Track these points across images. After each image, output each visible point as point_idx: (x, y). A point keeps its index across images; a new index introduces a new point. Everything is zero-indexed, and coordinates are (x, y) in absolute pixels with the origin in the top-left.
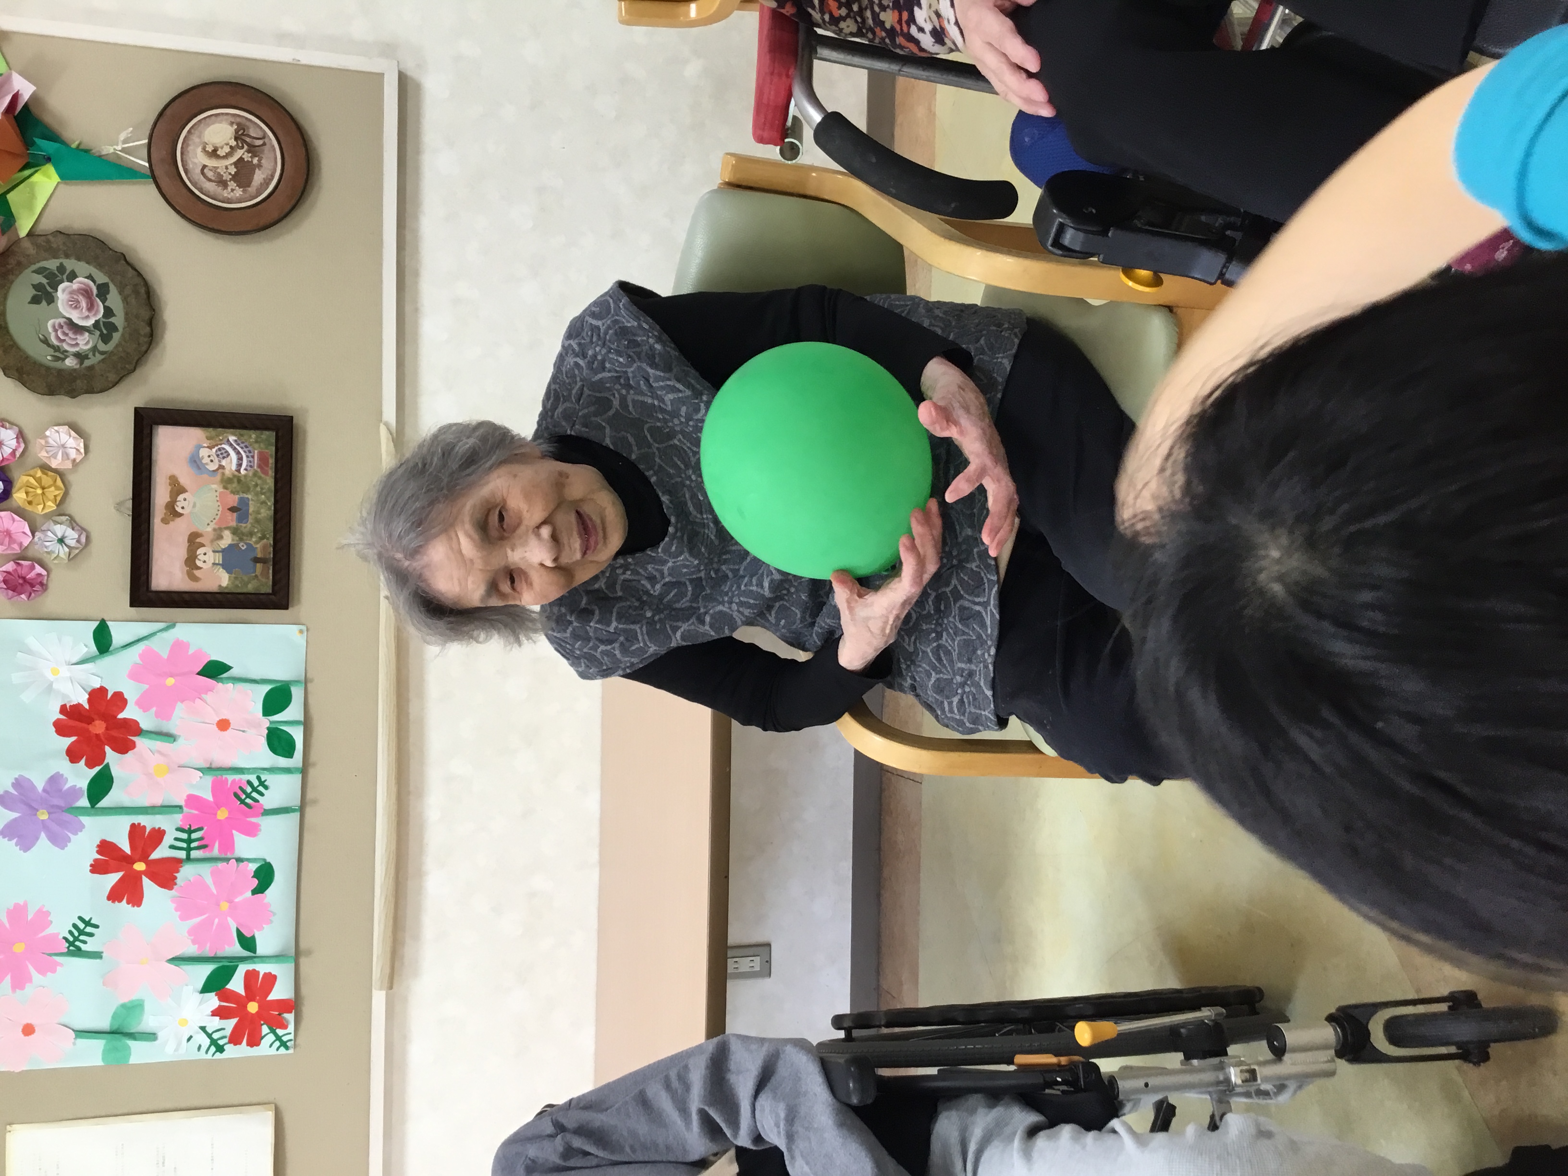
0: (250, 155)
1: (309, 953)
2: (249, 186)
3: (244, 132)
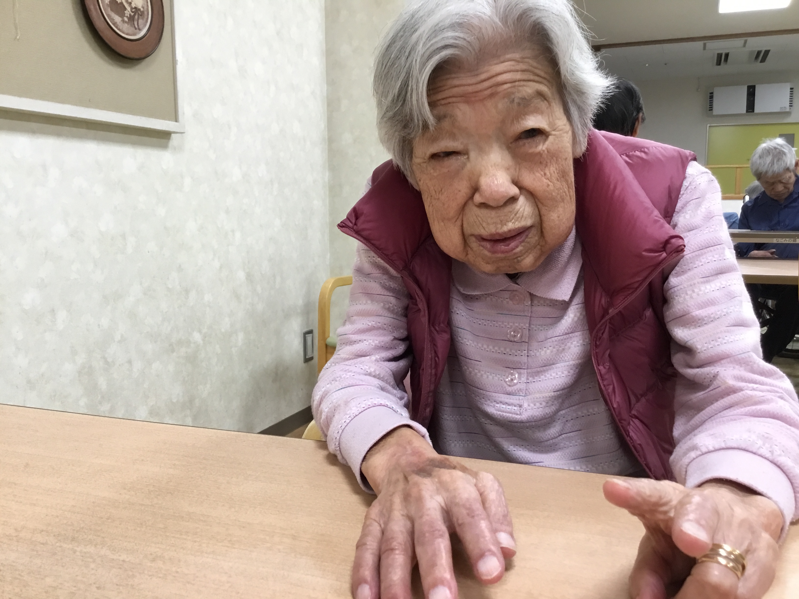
0: (129, 16)
2: (112, 10)
3: (141, 15)
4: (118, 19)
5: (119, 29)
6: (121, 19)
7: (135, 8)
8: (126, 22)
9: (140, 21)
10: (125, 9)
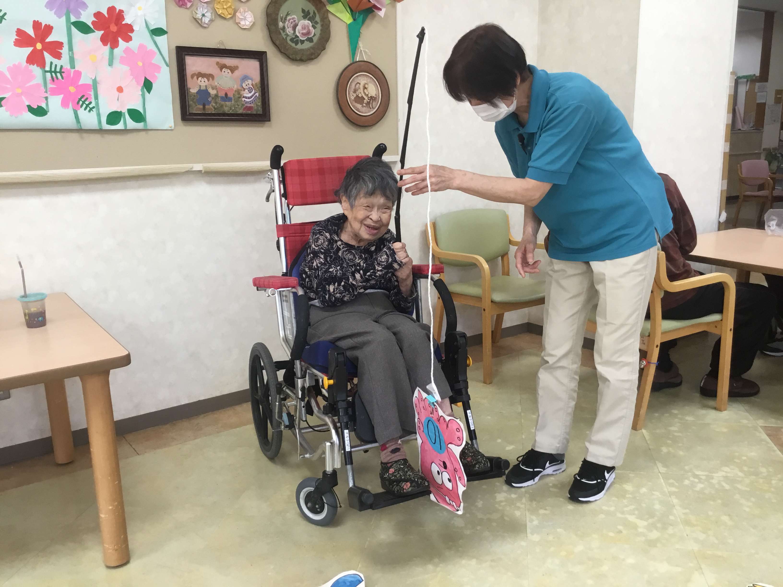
0: (366, 102)
2: (355, 102)
3: (374, 100)
4: (359, 106)
5: (360, 112)
6: (361, 105)
7: (371, 97)
8: (365, 106)
9: (374, 103)
10: (364, 99)
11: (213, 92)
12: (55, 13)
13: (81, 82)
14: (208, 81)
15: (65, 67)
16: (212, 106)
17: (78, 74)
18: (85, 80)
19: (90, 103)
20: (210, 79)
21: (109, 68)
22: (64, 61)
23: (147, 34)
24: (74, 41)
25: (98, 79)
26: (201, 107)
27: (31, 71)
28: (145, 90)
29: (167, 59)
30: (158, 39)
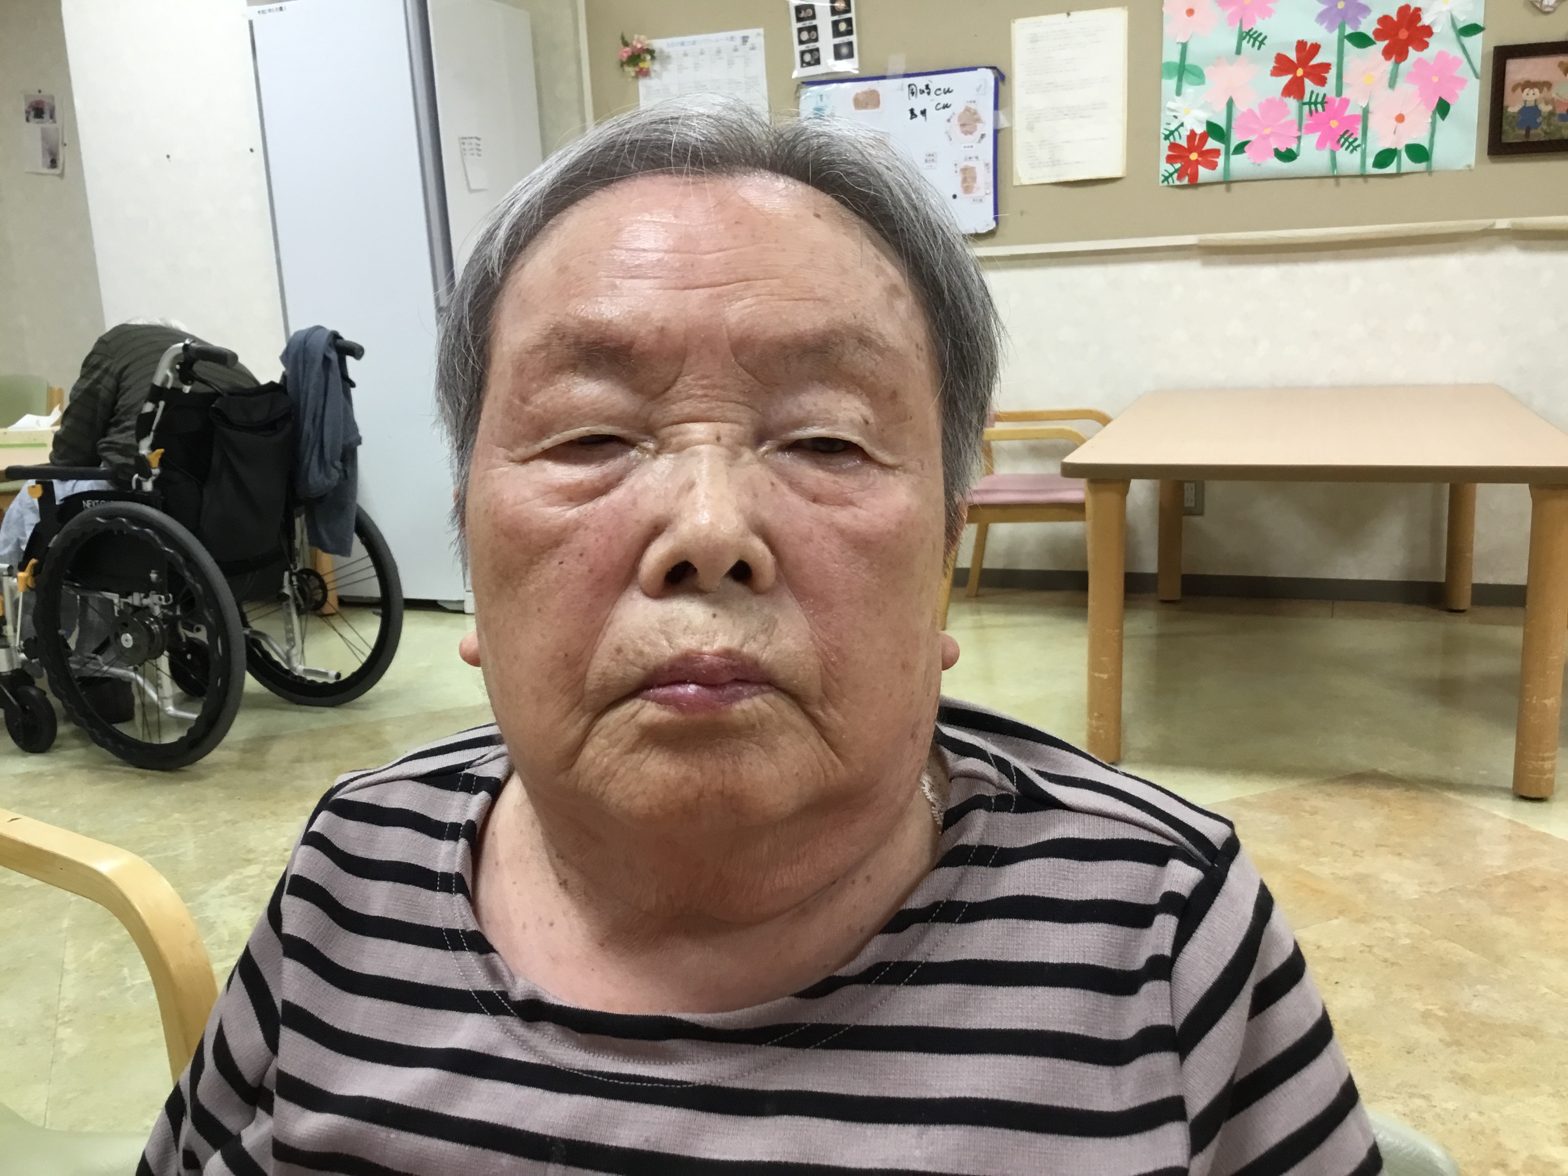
1: (1228, 190)
11: (1545, 109)
12: (1326, 28)
13: (1349, 112)
14: (1541, 92)
15: (1328, 96)
16: (1542, 129)
17: (1346, 103)
18: (1354, 110)
19: (1356, 140)
20: (1545, 89)
21: (1390, 91)
22: (1329, 89)
23: (1452, 35)
24: (1346, 59)
25: (1371, 109)
26: (1523, 132)
27: (1286, 105)
28: (1438, 116)
29: (1478, 67)
30: (1469, 41)
